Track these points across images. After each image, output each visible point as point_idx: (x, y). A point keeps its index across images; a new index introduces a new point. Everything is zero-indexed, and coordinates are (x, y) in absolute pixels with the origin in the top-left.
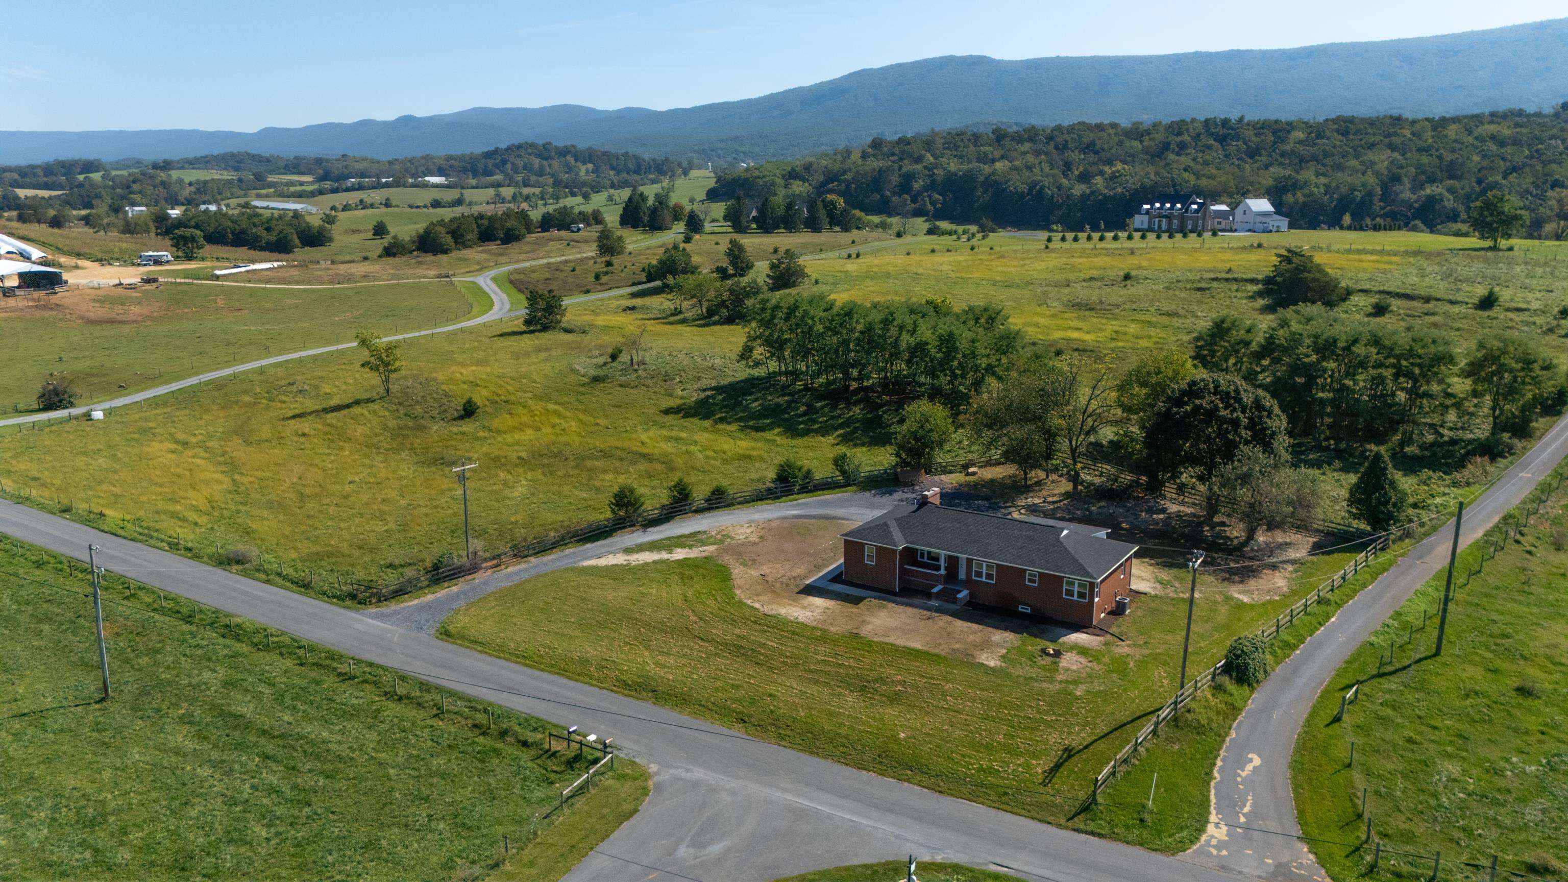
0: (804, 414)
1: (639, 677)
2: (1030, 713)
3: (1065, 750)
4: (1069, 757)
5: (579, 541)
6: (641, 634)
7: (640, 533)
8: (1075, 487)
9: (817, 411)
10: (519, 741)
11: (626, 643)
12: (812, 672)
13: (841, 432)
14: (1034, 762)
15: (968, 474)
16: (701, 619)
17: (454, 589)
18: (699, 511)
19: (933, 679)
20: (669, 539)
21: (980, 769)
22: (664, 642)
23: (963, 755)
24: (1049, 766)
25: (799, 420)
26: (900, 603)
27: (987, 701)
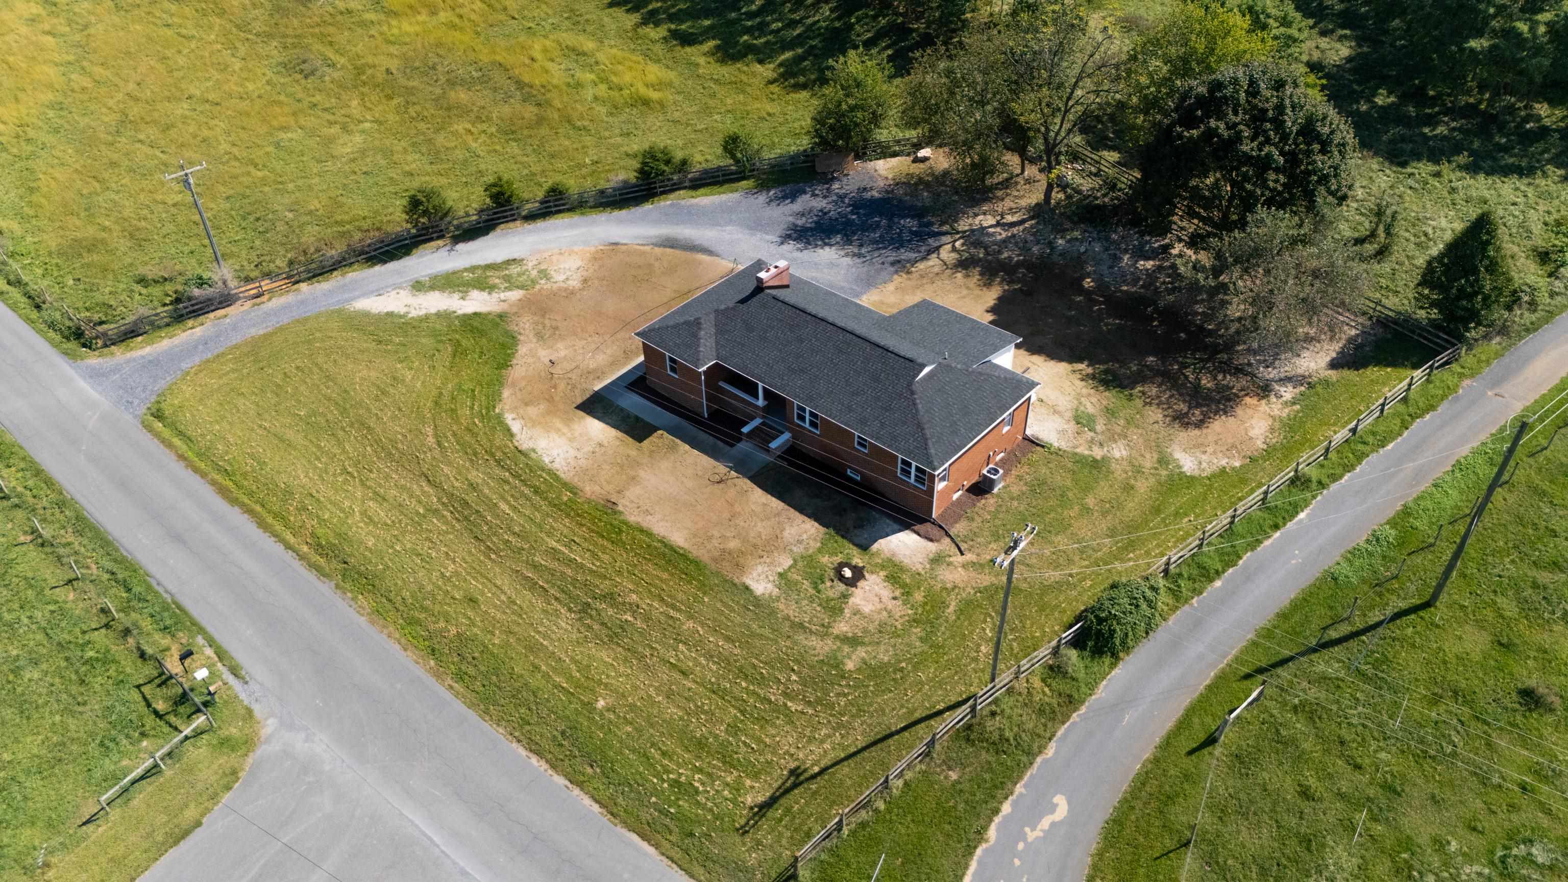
1: (337, 534)
2: (774, 694)
3: (792, 772)
4: (795, 786)
5: (367, 260)
6: (364, 456)
7: (444, 252)
11: (345, 471)
12: (535, 567)
13: (788, 55)
14: (748, 782)
15: (916, 160)
16: (439, 444)
18: (531, 217)
19: (673, 607)
20: (472, 269)
21: (676, 783)
22: (387, 477)
23: (664, 754)
24: (760, 799)
25: (749, 23)
26: (694, 444)
27: (726, 661)
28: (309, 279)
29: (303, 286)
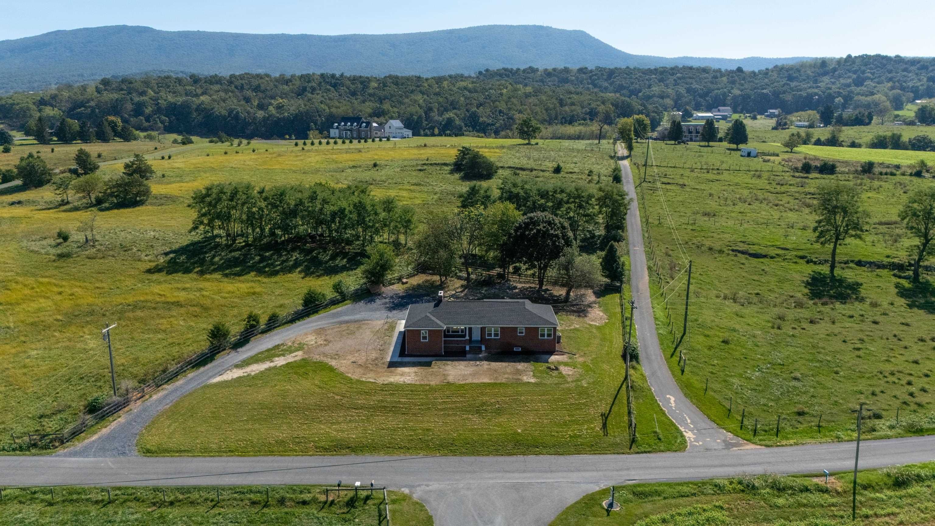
0: (260, 261)
1: (331, 442)
2: (572, 401)
3: (602, 415)
4: (606, 418)
5: (193, 367)
6: (307, 416)
7: (233, 354)
8: (468, 282)
9: (270, 258)
10: (298, 503)
11: (303, 424)
12: (441, 410)
13: (299, 269)
14: (592, 426)
15: (403, 283)
16: (343, 396)
17: (121, 420)
18: (264, 332)
19: (511, 396)
20: (262, 353)
21: (571, 437)
22: (329, 416)
23: (557, 432)
24: (601, 426)
25: (261, 265)
26: (453, 360)
27: (546, 401)
28: (166, 382)
29: (165, 386)
